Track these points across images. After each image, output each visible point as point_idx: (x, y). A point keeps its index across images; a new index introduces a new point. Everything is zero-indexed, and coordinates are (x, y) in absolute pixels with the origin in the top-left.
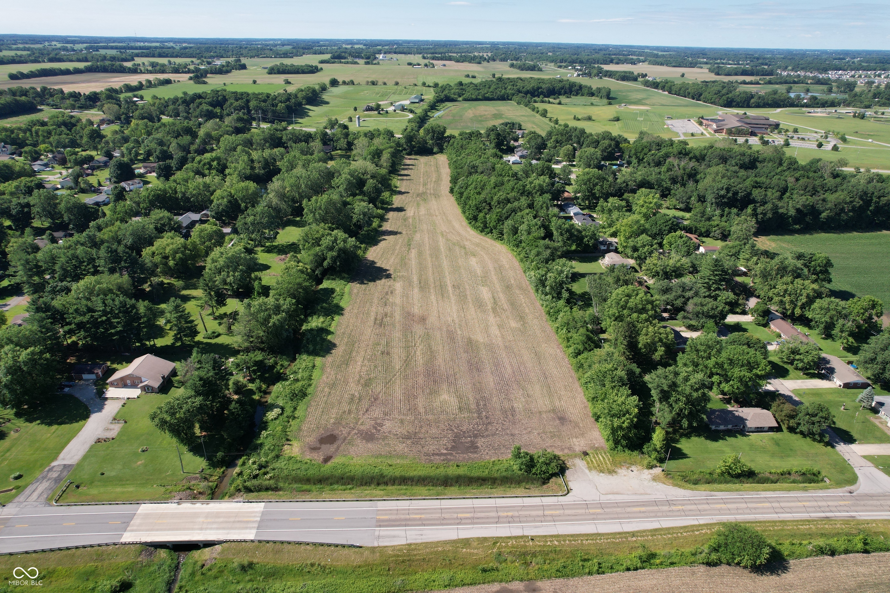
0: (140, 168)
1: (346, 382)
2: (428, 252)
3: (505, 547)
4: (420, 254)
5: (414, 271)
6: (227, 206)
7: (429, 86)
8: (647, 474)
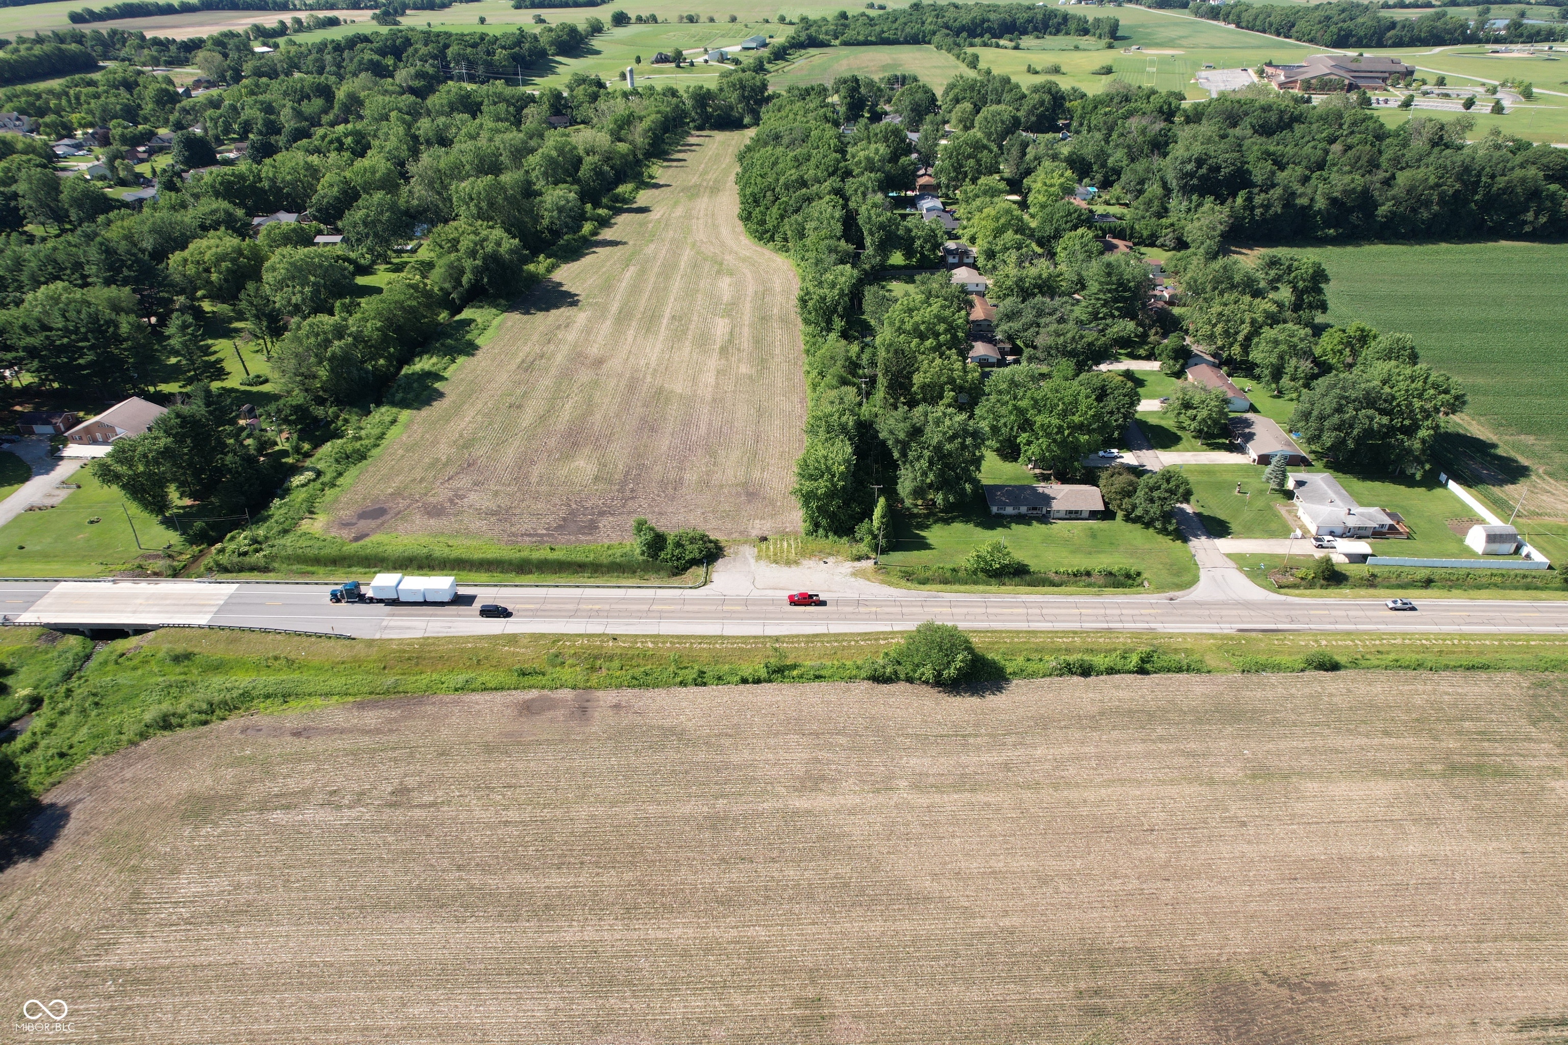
0: (230, 151)
1: (435, 443)
2: (656, 270)
3: (570, 647)
4: (642, 272)
5: (618, 297)
6: (337, 198)
7: (791, 23)
8: (849, 566)
